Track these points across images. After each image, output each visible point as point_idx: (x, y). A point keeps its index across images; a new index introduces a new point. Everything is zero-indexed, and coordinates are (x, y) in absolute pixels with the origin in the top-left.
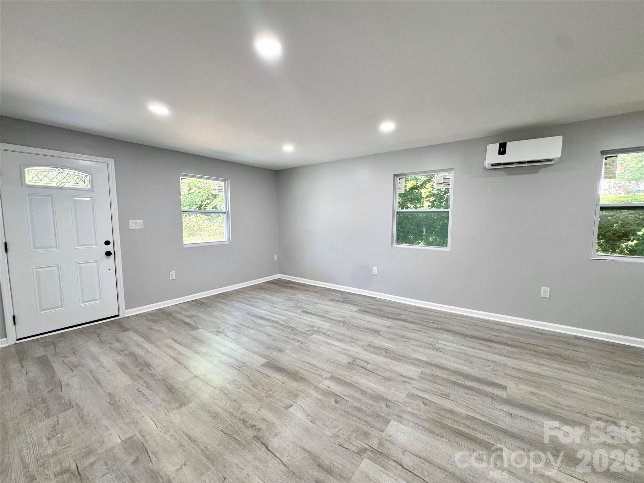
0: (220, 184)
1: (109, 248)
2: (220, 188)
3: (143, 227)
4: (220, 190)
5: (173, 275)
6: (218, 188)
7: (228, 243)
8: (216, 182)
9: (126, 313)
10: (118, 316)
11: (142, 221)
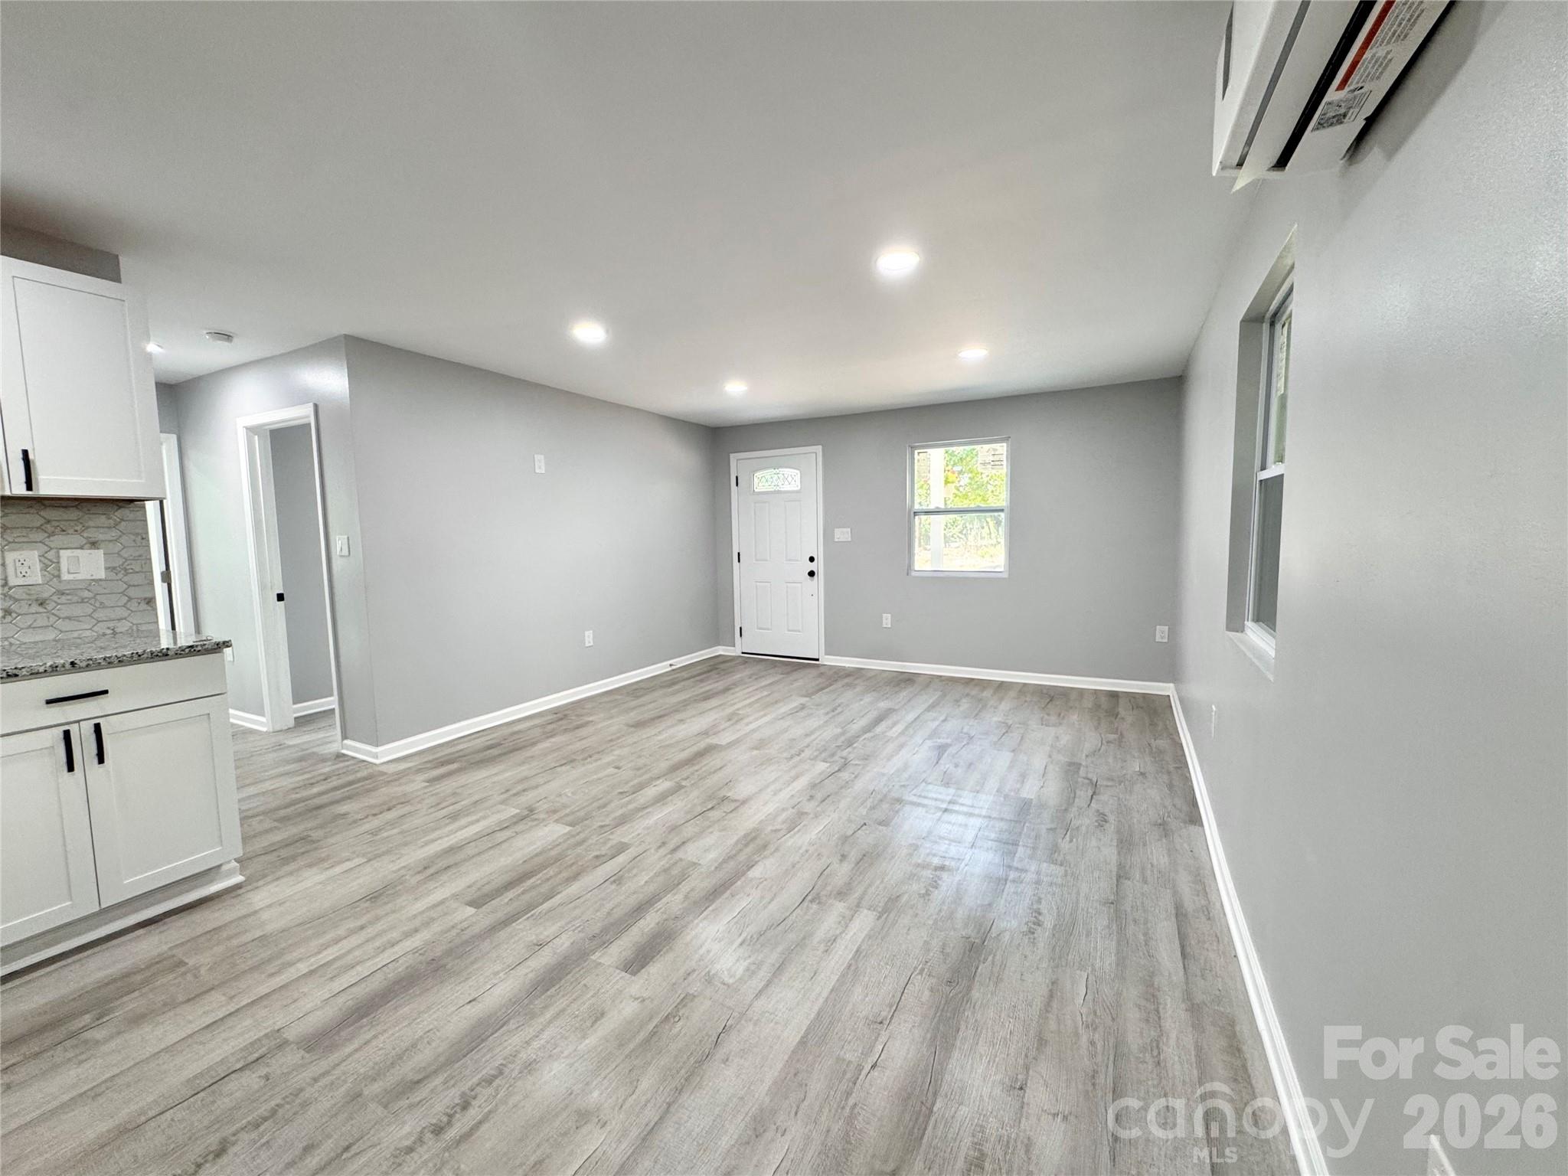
0: (995, 450)
1: (812, 566)
2: (996, 458)
3: (850, 539)
4: (997, 463)
5: (887, 620)
6: (992, 458)
7: (1006, 575)
8: (986, 447)
9: (828, 660)
10: (817, 660)
11: (849, 530)
